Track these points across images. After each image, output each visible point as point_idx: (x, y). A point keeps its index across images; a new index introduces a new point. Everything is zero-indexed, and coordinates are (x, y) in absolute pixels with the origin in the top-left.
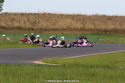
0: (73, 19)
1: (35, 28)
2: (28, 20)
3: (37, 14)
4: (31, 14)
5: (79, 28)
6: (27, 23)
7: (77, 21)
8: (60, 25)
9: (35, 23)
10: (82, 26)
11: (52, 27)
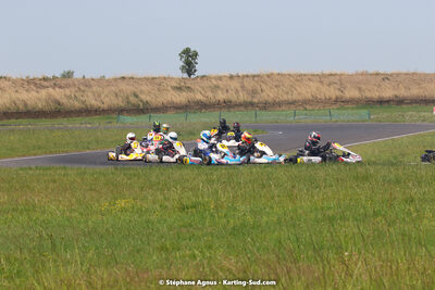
0: (321, 82)
1: (255, 100)
2: (243, 87)
3: (258, 76)
4: (247, 76)
5: (334, 97)
6: (241, 94)
7: (329, 85)
8: (299, 94)
9: (254, 92)
10: (338, 93)
11: (285, 97)
